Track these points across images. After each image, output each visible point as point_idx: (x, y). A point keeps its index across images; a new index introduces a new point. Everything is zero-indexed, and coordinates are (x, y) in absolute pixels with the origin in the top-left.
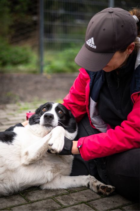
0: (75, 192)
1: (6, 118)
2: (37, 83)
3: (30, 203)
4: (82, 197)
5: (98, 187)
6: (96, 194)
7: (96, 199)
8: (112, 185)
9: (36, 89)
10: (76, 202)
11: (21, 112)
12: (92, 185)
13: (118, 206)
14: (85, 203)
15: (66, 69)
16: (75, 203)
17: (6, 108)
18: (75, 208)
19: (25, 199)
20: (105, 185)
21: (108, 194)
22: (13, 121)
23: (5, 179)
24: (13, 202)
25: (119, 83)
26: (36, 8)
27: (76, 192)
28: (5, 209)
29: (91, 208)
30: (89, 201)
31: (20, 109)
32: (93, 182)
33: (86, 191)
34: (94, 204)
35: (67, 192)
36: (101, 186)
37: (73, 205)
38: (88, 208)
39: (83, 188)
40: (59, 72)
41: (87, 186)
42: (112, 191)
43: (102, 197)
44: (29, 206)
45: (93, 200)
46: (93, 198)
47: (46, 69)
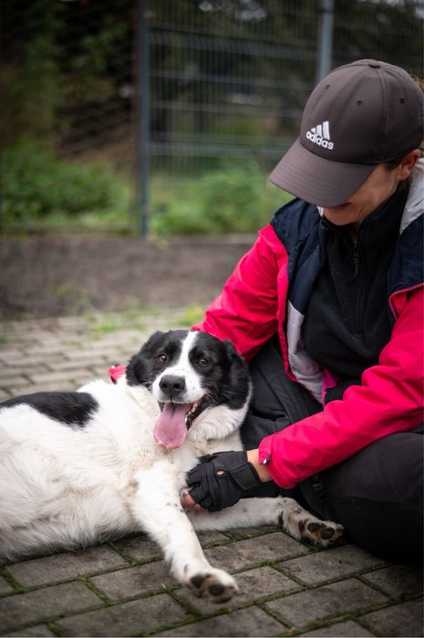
0: (245, 539)
1: (60, 354)
2: (131, 260)
3: (135, 566)
4: (262, 551)
5: (301, 526)
6: (297, 543)
7: (298, 556)
8: (337, 522)
9: (131, 277)
10: (249, 562)
11: (97, 339)
12: (289, 519)
13: (352, 571)
14: (271, 565)
15: (207, 224)
16: (246, 565)
17: (60, 328)
18: (246, 577)
19: (123, 557)
20: (320, 522)
21: (325, 542)
22: (78, 359)
23: (64, 514)
24: (93, 563)
25: (357, 266)
26: (129, 63)
27: (248, 538)
28: (74, 580)
29: (287, 578)
30: (282, 561)
31: (93, 330)
32: (291, 511)
33: (272, 535)
34: (293, 567)
35: (225, 537)
36: (308, 523)
37: (242, 571)
38: (280, 576)
39: (265, 528)
40: (188, 232)
41: (277, 522)
42: (336, 535)
43: (312, 551)
44: (135, 572)
45: (289, 558)
46: (289, 553)
47: (155, 223)
